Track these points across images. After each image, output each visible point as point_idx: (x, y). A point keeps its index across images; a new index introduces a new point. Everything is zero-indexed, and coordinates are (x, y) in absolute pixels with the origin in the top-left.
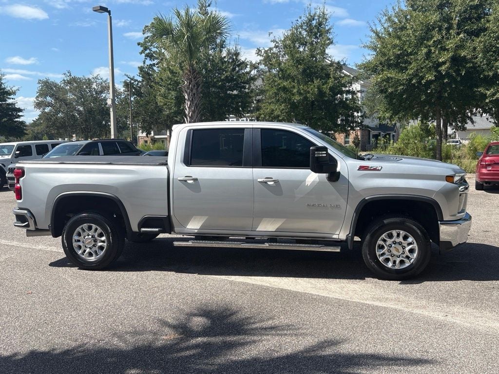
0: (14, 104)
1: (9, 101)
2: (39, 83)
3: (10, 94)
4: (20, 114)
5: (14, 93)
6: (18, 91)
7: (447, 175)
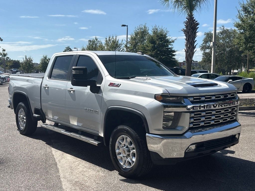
0: (172, 48)
1: (170, 46)
2: (205, 35)
3: (170, 42)
4: (174, 54)
5: (173, 42)
6: (175, 40)
7: (156, 94)
